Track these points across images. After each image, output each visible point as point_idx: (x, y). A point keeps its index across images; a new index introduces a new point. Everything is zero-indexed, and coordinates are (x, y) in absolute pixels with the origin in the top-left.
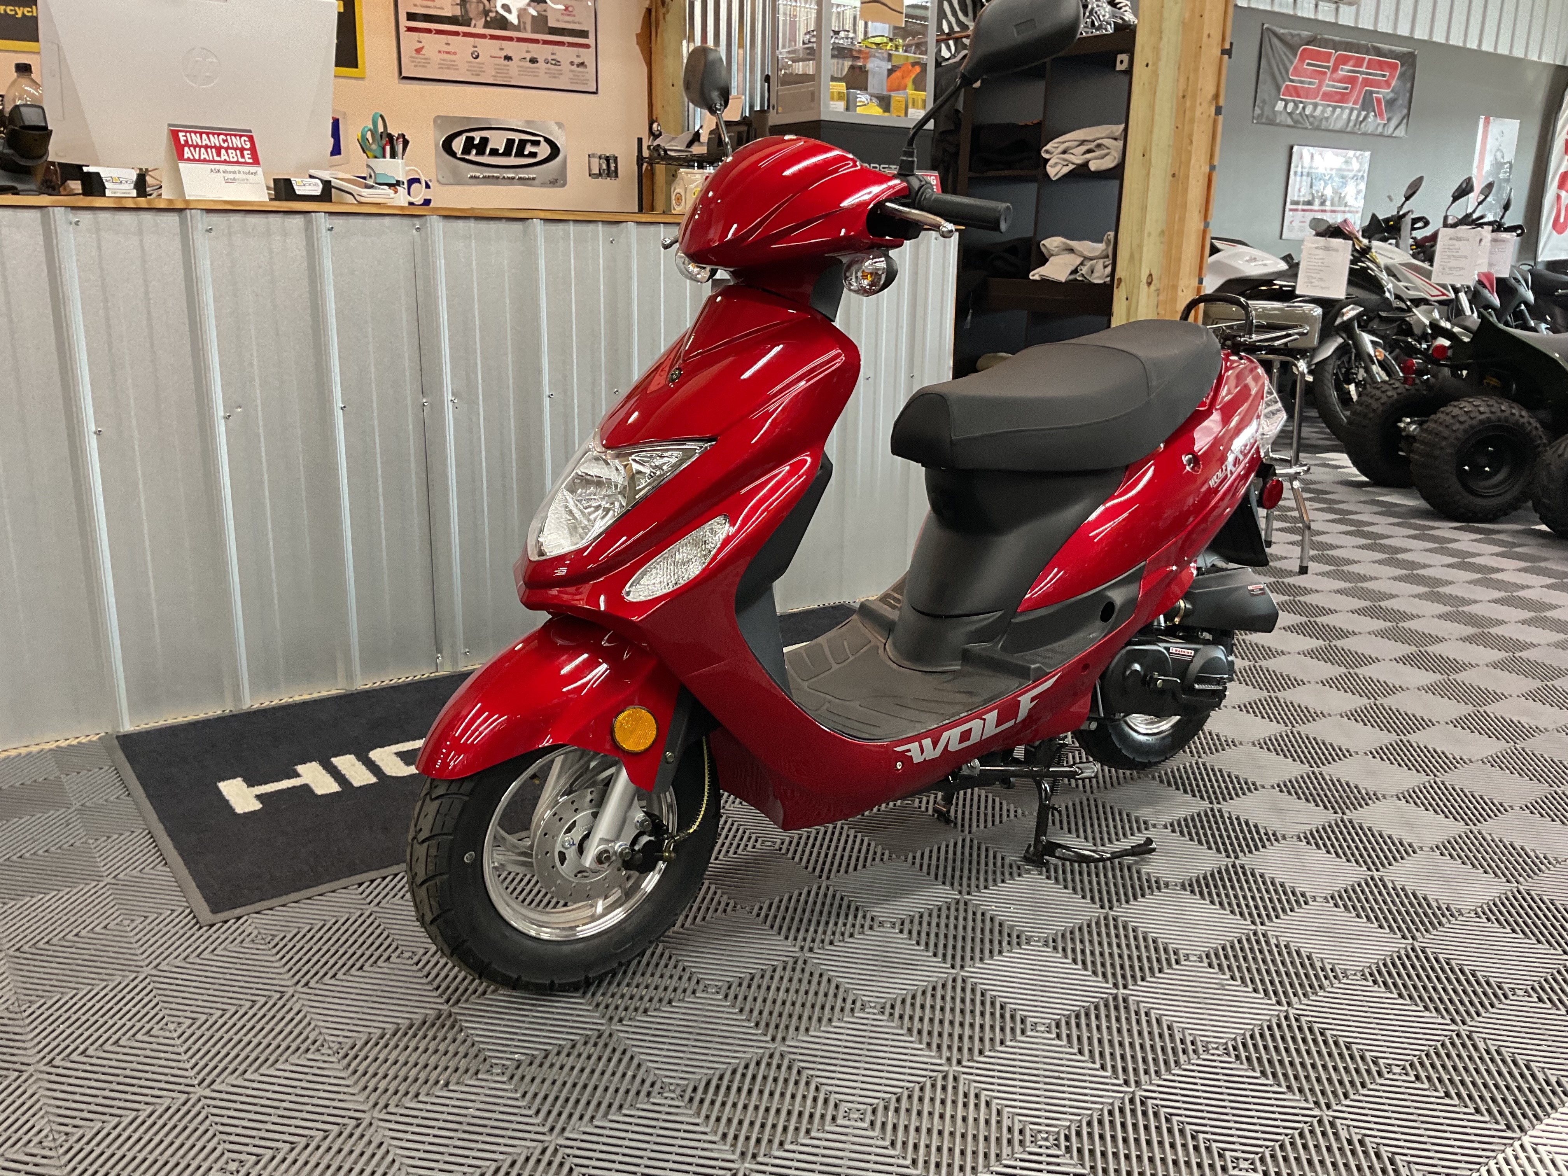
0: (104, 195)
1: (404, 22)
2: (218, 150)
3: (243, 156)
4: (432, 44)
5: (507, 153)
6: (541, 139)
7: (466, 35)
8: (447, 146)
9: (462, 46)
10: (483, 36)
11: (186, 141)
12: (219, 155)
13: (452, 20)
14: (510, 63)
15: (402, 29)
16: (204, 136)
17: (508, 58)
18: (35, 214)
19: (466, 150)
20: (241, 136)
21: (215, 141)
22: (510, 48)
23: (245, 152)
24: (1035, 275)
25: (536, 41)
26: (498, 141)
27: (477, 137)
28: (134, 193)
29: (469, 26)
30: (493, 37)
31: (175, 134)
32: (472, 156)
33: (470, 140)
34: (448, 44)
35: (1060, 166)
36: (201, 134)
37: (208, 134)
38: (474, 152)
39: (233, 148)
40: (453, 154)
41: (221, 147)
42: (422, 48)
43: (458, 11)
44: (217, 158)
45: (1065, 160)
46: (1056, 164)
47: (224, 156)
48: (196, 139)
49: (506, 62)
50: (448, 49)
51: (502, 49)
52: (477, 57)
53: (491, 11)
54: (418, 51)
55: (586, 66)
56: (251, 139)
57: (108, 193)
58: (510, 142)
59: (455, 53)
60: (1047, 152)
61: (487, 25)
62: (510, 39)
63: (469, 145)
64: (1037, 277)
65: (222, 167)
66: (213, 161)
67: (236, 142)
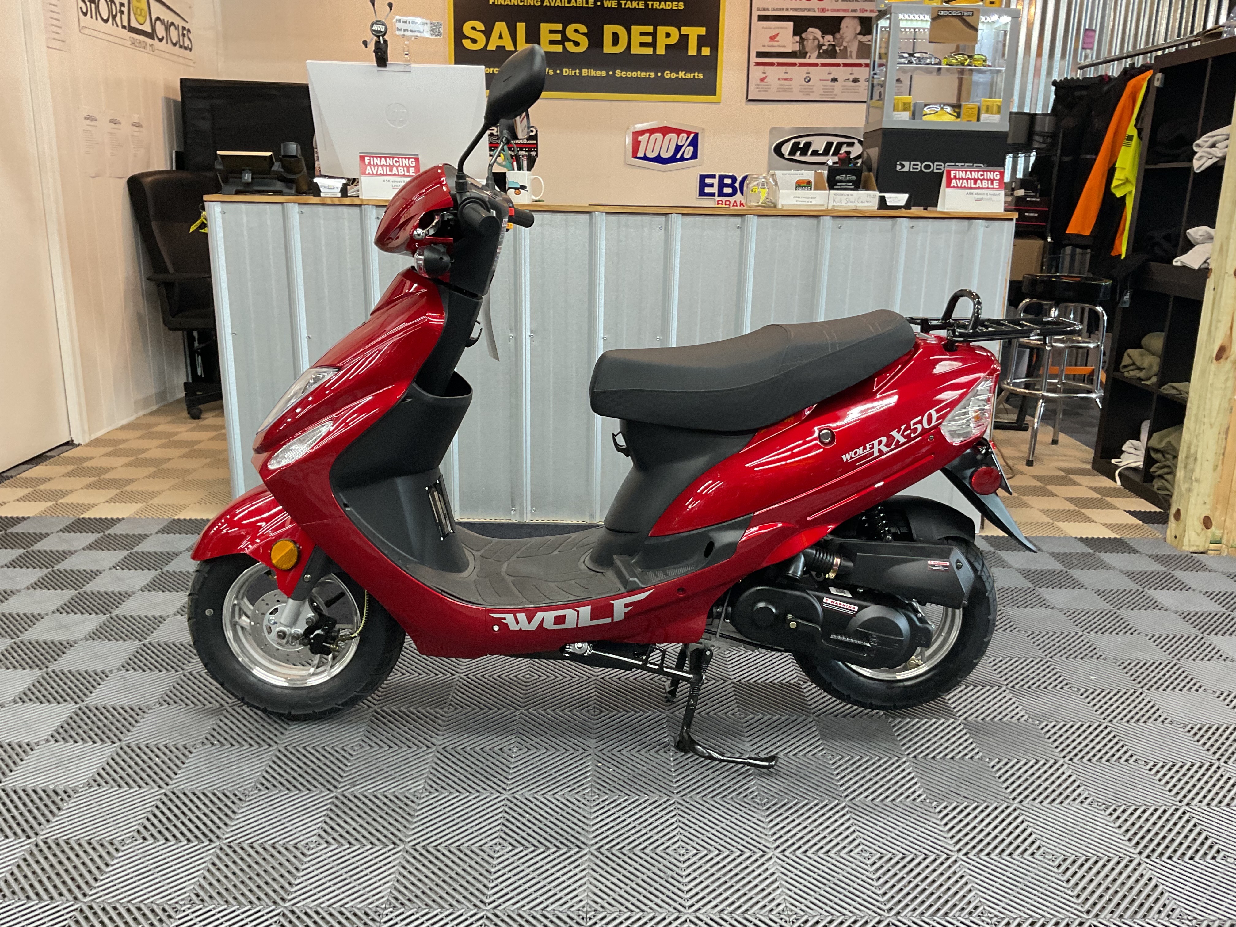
0: (319, 196)
1: (754, 59)
2: (391, 167)
3: (408, 171)
4: (775, 74)
5: (826, 152)
6: (856, 141)
7: (802, 65)
8: (778, 150)
9: (797, 73)
10: (816, 65)
11: (369, 163)
12: (391, 171)
13: (793, 55)
14: (836, 83)
15: (752, 64)
16: (383, 159)
17: (835, 80)
18: (279, 207)
19: (793, 152)
20: (409, 158)
21: (390, 161)
22: (836, 72)
23: (411, 169)
24: (1177, 262)
25: (860, 65)
26: (819, 144)
27: (803, 141)
28: (339, 195)
29: (805, 57)
30: (823, 65)
31: (362, 158)
32: (797, 157)
33: (796, 144)
34: (786, 73)
35: (1204, 159)
36: (381, 158)
37: (385, 158)
38: (799, 153)
39: (402, 166)
40: (781, 155)
41: (394, 165)
42: (765, 78)
43: (797, 47)
44: (389, 173)
45: (1209, 153)
46: (1201, 157)
47: (395, 170)
48: (376, 161)
49: (833, 84)
50: (786, 76)
51: (829, 74)
52: (809, 81)
53: (824, 45)
54: (762, 80)
55: (901, 82)
56: (417, 160)
57: (322, 195)
58: (830, 144)
59: (791, 79)
60: (1199, 146)
61: (820, 56)
62: (838, 65)
63: (795, 148)
64: (1179, 264)
65: (392, 179)
66: (387, 175)
67: (406, 162)
